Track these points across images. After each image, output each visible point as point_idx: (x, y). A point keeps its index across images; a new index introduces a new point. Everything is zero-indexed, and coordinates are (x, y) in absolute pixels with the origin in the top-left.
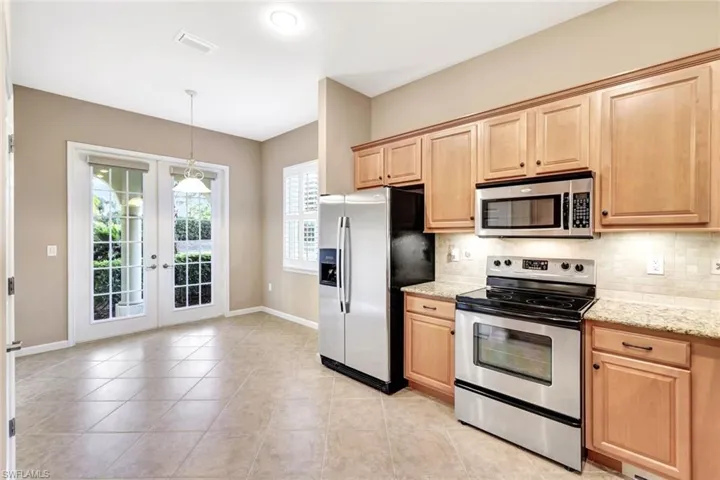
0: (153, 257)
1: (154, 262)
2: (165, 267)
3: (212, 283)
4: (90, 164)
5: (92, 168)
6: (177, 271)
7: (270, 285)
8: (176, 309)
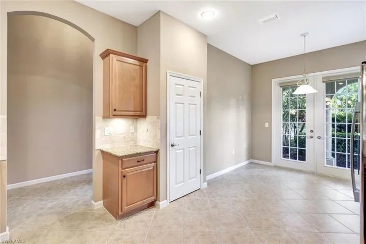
0: (312, 131)
1: (312, 134)
2: (318, 137)
4: (281, 87)
8: (326, 165)
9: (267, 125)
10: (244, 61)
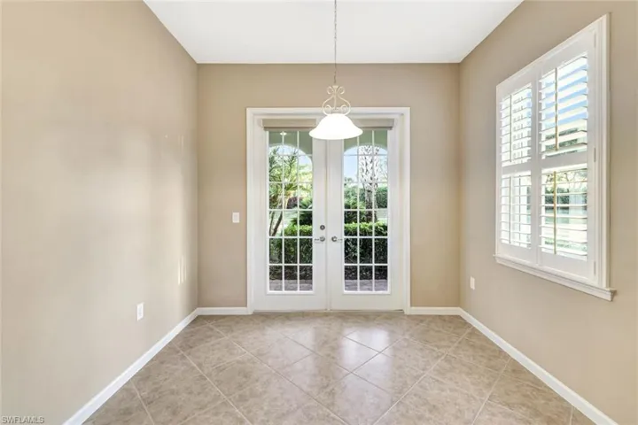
0: (322, 228)
1: (323, 233)
2: (334, 239)
3: (389, 265)
4: (266, 128)
5: (268, 133)
6: (347, 246)
7: (472, 280)
8: (346, 292)
9: (236, 218)
10: (183, 45)
